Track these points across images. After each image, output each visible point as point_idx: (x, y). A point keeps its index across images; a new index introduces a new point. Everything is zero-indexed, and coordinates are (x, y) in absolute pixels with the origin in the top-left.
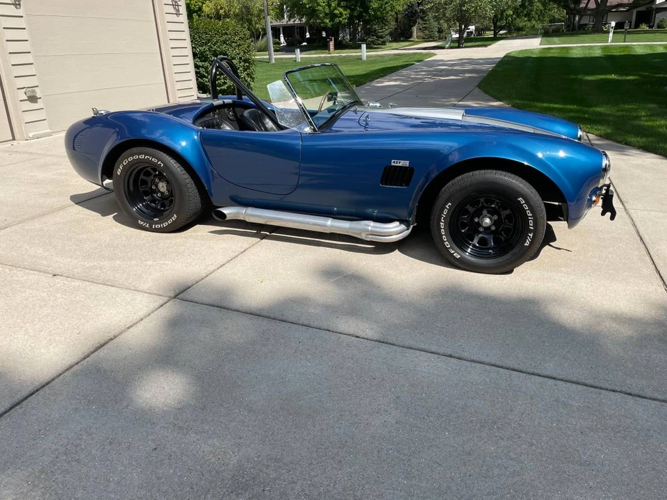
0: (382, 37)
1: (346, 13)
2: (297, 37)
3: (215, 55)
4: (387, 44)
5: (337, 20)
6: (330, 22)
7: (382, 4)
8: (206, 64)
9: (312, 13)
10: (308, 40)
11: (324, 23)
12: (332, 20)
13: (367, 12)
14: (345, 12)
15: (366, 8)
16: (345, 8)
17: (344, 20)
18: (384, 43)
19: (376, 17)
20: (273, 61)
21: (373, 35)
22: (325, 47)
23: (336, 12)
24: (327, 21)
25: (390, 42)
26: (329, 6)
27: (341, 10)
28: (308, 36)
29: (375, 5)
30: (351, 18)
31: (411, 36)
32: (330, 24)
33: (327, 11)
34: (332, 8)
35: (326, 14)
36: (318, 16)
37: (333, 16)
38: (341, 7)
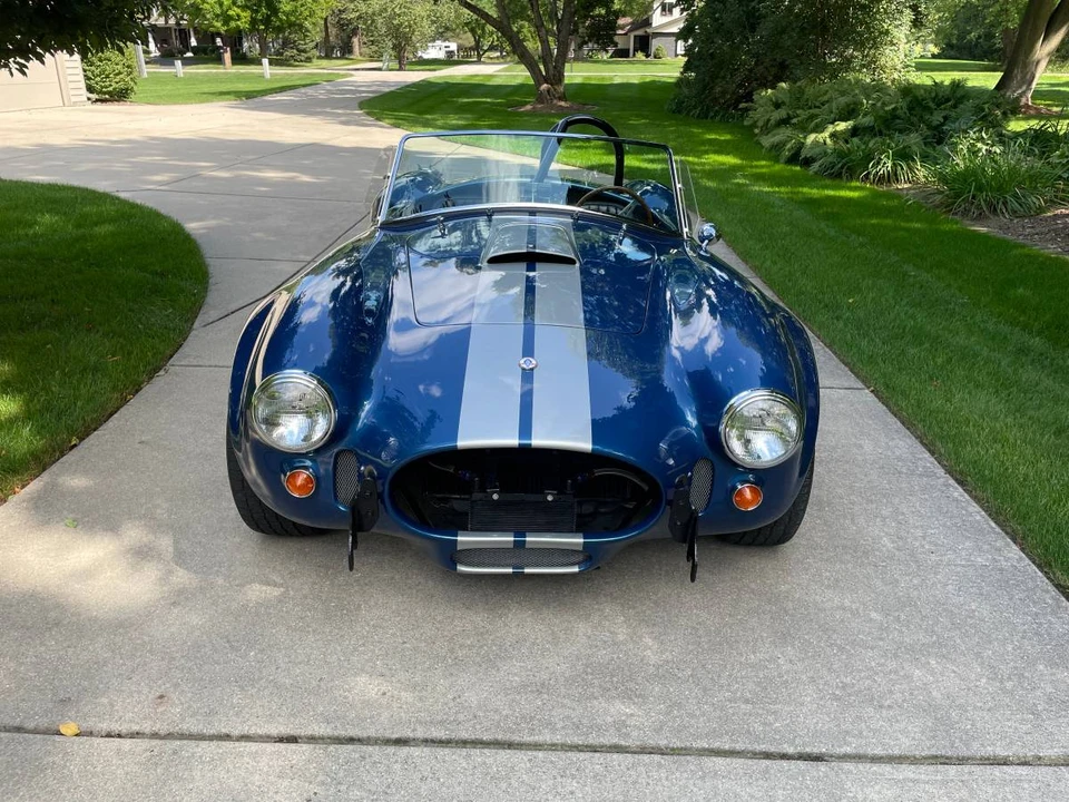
0: (304, 51)
1: (246, 15)
2: (177, 43)
3: (101, 61)
4: (314, 60)
5: (233, 24)
6: (223, 25)
7: (296, 7)
8: (93, 68)
9: (196, 11)
10: (194, 50)
11: (213, 26)
12: (226, 23)
13: (276, 15)
14: (244, 14)
15: (275, 11)
16: (244, 8)
17: (244, 24)
18: (309, 60)
19: (291, 25)
20: (145, 75)
21: (292, 48)
22: (219, 60)
23: (230, 13)
24: (219, 24)
25: (319, 58)
26: (221, 5)
27: (239, 11)
28: (193, 42)
29: (285, 7)
30: (253, 22)
31: (351, 51)
32: (223, 30)
33: (218, 11)
34: (225, 9)
35: (217, 16)
36: (204, 16)
37: (227, 19)
38: (238, 7)
